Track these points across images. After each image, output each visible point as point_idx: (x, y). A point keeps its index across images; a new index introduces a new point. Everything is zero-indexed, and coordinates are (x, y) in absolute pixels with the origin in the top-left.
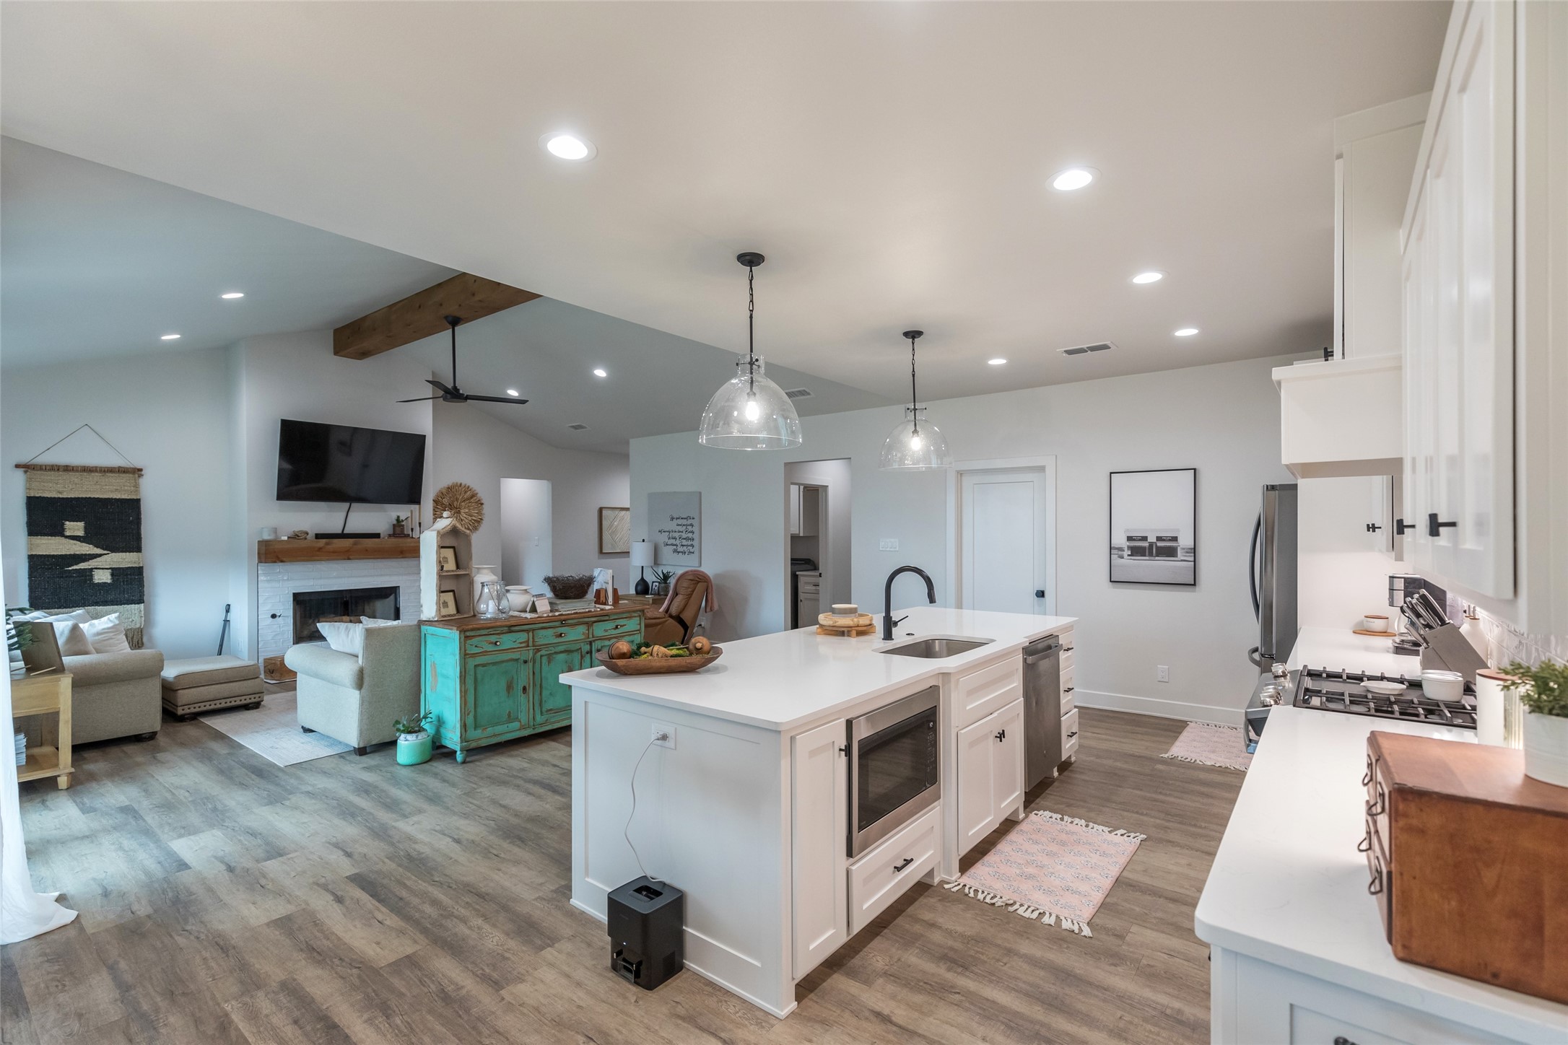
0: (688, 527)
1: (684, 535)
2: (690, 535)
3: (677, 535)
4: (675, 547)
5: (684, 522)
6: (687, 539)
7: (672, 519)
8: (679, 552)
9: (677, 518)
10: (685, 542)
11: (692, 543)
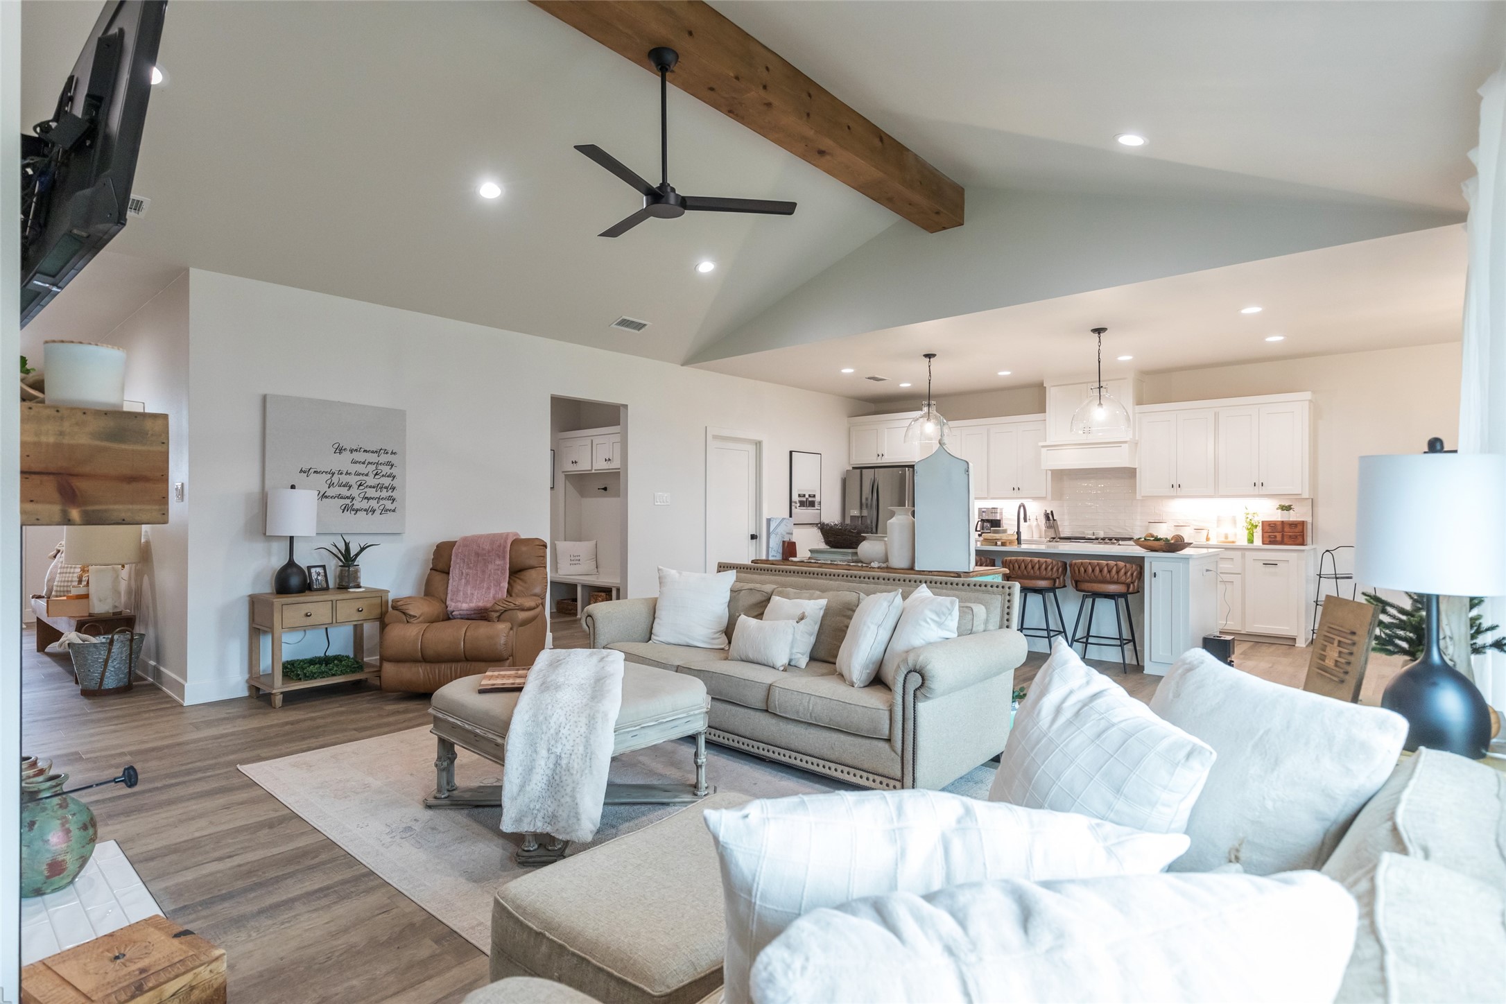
0: (380, 467)
1: (371, 481)
2: (386, 481)
3: (353, 480)
4: (348, 501)
5: (373, 458)
6: (379, 487)
7: (340, 450)
8: (357, 511)
9: (351, 451)
10: (371, 493)
11: (390, 493)
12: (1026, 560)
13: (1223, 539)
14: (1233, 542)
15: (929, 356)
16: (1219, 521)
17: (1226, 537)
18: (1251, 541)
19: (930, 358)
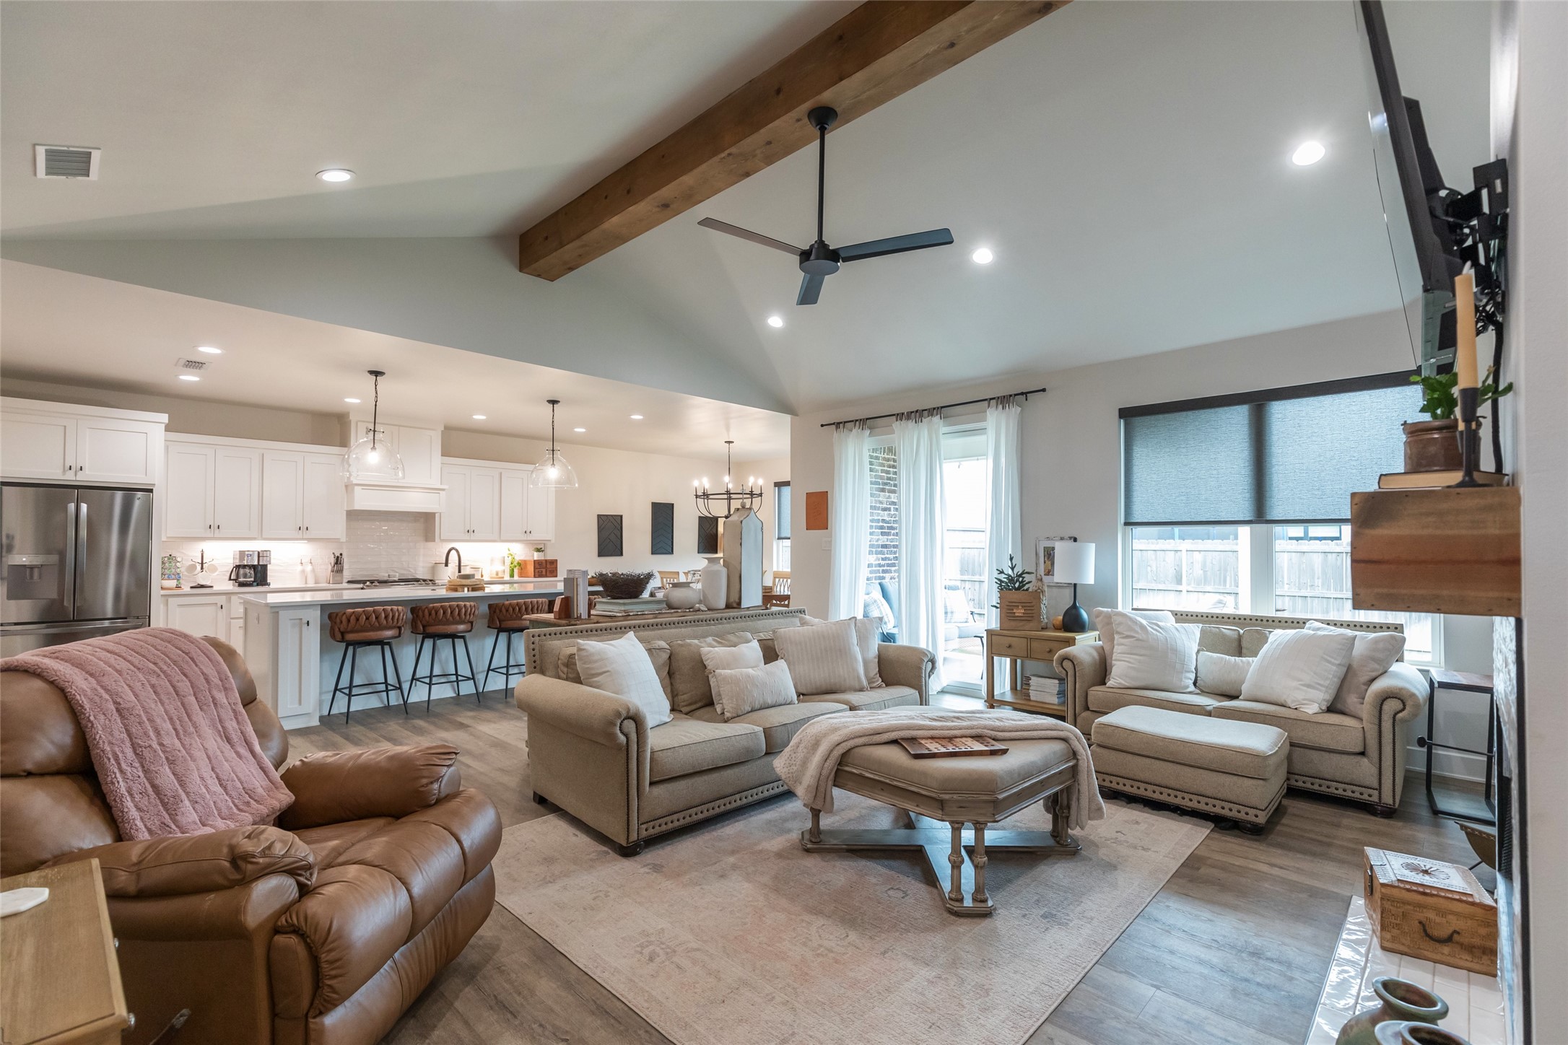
12: (445, 606)
13: (494, 576)
14: (503, 578)
15: (376, 373)
16: (492, 560)
17: (497, 574)
18: (512, 576)
19: (376, 376)
